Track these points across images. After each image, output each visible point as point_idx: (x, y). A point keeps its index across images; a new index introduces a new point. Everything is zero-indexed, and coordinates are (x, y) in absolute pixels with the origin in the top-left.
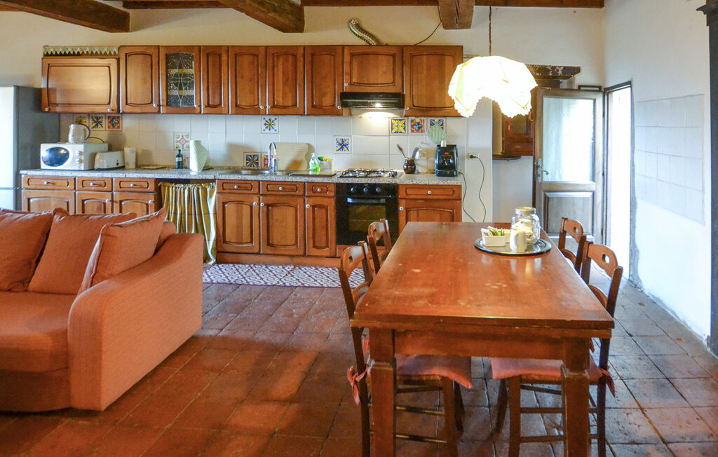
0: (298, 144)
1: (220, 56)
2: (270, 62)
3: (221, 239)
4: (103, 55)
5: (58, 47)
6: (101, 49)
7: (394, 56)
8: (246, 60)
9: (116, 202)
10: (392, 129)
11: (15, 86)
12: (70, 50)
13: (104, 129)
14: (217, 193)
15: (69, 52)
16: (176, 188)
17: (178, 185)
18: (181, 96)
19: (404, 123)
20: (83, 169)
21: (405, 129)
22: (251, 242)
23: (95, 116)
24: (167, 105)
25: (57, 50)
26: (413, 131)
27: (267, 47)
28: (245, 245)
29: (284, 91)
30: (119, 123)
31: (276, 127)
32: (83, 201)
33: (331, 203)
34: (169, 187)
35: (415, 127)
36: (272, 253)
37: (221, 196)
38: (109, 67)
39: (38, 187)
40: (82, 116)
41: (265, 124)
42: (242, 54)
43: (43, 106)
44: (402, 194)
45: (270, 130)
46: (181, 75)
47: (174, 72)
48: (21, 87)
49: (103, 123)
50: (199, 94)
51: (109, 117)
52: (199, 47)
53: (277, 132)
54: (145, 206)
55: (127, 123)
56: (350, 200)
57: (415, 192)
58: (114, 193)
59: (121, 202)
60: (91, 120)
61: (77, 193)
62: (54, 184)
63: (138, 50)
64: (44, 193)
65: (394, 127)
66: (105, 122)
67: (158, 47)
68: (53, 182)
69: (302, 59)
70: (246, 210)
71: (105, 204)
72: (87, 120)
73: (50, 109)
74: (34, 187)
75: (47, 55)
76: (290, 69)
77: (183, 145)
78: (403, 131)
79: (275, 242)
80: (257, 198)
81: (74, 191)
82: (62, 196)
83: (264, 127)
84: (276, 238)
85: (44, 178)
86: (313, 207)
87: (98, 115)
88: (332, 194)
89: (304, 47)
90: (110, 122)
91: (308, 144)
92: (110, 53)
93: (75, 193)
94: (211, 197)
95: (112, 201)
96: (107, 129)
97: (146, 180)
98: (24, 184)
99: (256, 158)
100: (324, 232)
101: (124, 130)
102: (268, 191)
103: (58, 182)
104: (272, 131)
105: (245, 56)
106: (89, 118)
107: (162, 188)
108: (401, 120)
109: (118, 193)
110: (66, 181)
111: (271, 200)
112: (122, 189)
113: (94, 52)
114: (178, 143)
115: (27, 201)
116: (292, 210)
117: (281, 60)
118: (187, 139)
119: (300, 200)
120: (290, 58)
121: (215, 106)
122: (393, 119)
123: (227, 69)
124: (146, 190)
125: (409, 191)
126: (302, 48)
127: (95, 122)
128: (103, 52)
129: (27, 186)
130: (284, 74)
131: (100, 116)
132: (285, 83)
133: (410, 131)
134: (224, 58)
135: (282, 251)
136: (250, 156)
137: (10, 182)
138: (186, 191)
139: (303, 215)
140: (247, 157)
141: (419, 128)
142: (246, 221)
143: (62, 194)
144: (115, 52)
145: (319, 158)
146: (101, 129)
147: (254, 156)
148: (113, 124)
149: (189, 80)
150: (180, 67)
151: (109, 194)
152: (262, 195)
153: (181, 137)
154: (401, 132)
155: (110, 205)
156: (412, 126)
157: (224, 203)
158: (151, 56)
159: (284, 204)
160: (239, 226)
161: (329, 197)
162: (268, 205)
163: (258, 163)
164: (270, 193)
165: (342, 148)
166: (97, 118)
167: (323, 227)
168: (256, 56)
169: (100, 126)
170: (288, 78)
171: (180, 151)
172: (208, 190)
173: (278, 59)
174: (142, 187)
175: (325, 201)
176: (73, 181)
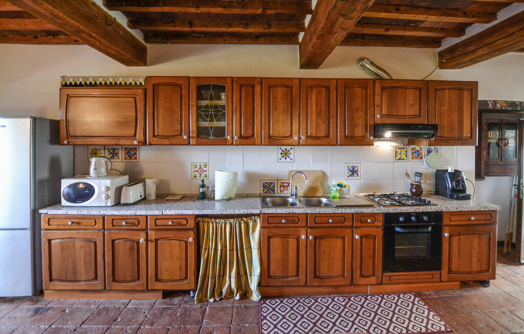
0: (313, 171)
1: (253, 87)
2: (304, 94)
3: (265, 273)
4: (128, 86)
5: (78, 78)
6: (126, 80)
7: (420, 89)
8: (280, 92)
9: (151, 241)
10: (396, 157)
11: (31, 117)
12: (91, 80)
13: (120, 160)
14: (262, 227)
15: (91, 83)
16: (216, 223)
17: (218, 221)
18: (211, 128)
19: (406, 151)
20: (109, 205)
21: (406, 156)
22: (297, 275)
23: (110, 147)
24: (198, 136)
25: (76, 80)
26: (413, 158)
27: (300, 79)
28: (290, 279)
29: (317, 122)
30: (136, 154)
31: (292, 156)
32: (113, 241)
33: (379, 233)
34: (208, 222)
35: (415, 154)
36: (318, 284)
37: (266, 230)
38: (135, 98)
39: (61, 227)
40: (97, 147)
41: (281, 154)
42: (276, 86)
43: (61, 139)
44: (446, 221)
45: (285, 159)
46: (211, 106)
47: (204, 103)
48: (38, 118)
49: (120, 154)
50: (231, 124)
51: (126, 149)
52: (232, 78)
53: (293, 161)
54: (183, 244)
55: (144, 154)
56: (398, 229)
57: (457, 218)
58: (149, 232)
59: (156, 240)
60: (107, 151)
61: (106, 232)
62: (79, 224)
63: (167, 81)
64: (67, 234)
65: (398, 154)
66: (122, 154)
67: (189, 78)
68: (78, 221)
69: (335, 91)
70: (292, 242)
71: (138, 243)
72: (102, 152)
73: (68, 142)
74: (56, 227)
75: (65, 86)
76: (323, 100)
77: (201, 175)
78: (405, 158)
79: (322, 274)
80: (305, 232)
81: (103, 230)
82: (89, 237)
83: (280, 156)
84: (324, 271)
85: (67, 217)
86: (361, 237)
87: (114, 147)
88: (380, 224)
89: (337, 80)
90: (126, 153)
91: (322, 172)
92: (136, 84)
93: (104, 234)
94: (254, 231)
95: (147, 240)
96: (124, 160)
97: (185, 217)
98: (44, 225)
99: (273, 185)
100: (371, 262)
101: (141, 161)
102: (316, 223)
103: (84, 222)
104: (288, 160)
105: (279, 88)
106: (105, 150)
107: (201, 224)
108: (404, 148)
109: (153, 232)
110: (94, 221)
111: (319, 232)
112: (157, 227)
113: (118, 83)
114: (196, 173)
115: (47, 242)
116: (339, 242)
117: (314, 93)
118: (204, 169)
119: (348, 231)
120: (323, 91)
121: (247, 138)
122: (396, 147)
123: (260, 100)
124: (185, 227)
125: (453, 218)
126: (335, 81)
127: (111, 153)
128: (128, 83)
129: (47, 226)
130: (317, 105)
131: (117, 147)
132: (319, 114)
133: (411, 157)
134: (258, 89)
135: (328, 282)
136: (267, 183)
137: (26, 222)
138: (228, 226)
139: (351, 246)
140: (263, 184)
141: (418, 155)
142: (292, 255)
143: (89, 234)
144: (141, 83)
145: (338, 185)
146: (117, 160)
147: (270, 183)
148: (129, 156)
149: (221, 111)
150: (211, 99)
151: (143, 234)
152: (309, 228)
153: (198, 167)
154: (403, 159)
155: (145, 244)
156: (412, 154)
157: (269, 238)
158: (180, 87)
159: (331, 236)
160: (285, 260)
161: (377, 227)
162: (315, 238)
163: (274, 190)
164: (317, 225)
165: (353, 174)
166: (114, 150)
167: (370, 257)
168: (291, 88)
169: (116, 157)
170: (321, 110)
171: (203, 181)
172: (251, 224)
173: (311, 91)
174: (180, 224)
175: (373, 231)
176: (102, 221)
